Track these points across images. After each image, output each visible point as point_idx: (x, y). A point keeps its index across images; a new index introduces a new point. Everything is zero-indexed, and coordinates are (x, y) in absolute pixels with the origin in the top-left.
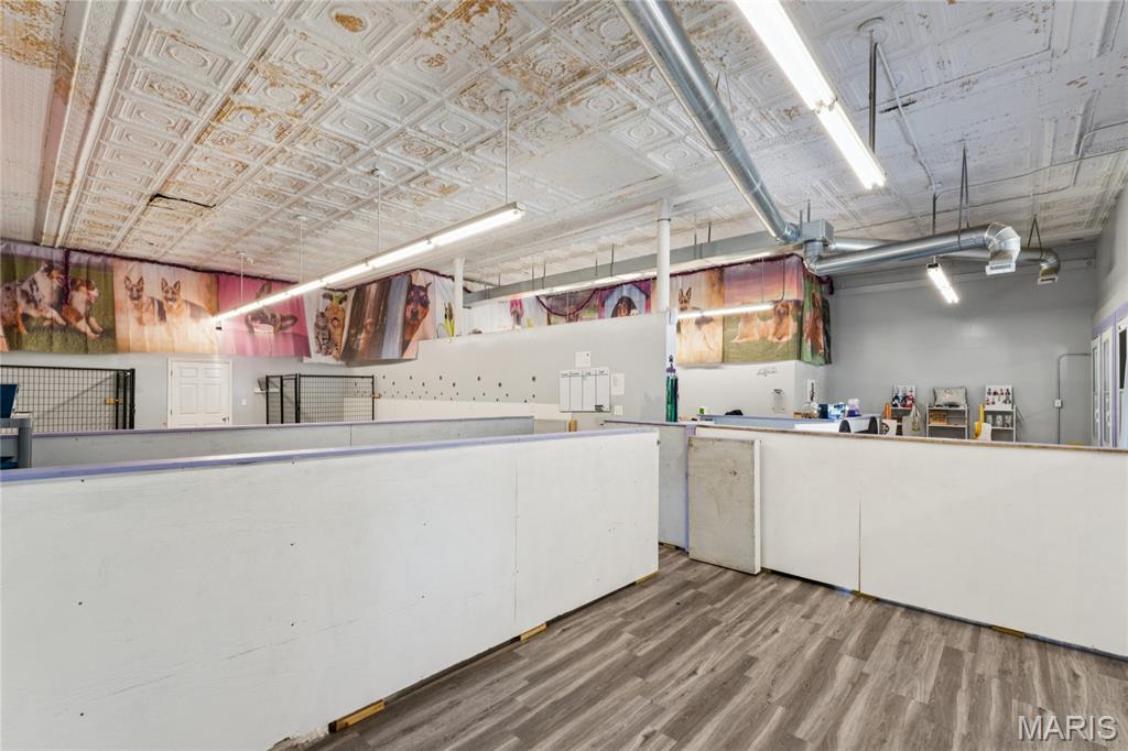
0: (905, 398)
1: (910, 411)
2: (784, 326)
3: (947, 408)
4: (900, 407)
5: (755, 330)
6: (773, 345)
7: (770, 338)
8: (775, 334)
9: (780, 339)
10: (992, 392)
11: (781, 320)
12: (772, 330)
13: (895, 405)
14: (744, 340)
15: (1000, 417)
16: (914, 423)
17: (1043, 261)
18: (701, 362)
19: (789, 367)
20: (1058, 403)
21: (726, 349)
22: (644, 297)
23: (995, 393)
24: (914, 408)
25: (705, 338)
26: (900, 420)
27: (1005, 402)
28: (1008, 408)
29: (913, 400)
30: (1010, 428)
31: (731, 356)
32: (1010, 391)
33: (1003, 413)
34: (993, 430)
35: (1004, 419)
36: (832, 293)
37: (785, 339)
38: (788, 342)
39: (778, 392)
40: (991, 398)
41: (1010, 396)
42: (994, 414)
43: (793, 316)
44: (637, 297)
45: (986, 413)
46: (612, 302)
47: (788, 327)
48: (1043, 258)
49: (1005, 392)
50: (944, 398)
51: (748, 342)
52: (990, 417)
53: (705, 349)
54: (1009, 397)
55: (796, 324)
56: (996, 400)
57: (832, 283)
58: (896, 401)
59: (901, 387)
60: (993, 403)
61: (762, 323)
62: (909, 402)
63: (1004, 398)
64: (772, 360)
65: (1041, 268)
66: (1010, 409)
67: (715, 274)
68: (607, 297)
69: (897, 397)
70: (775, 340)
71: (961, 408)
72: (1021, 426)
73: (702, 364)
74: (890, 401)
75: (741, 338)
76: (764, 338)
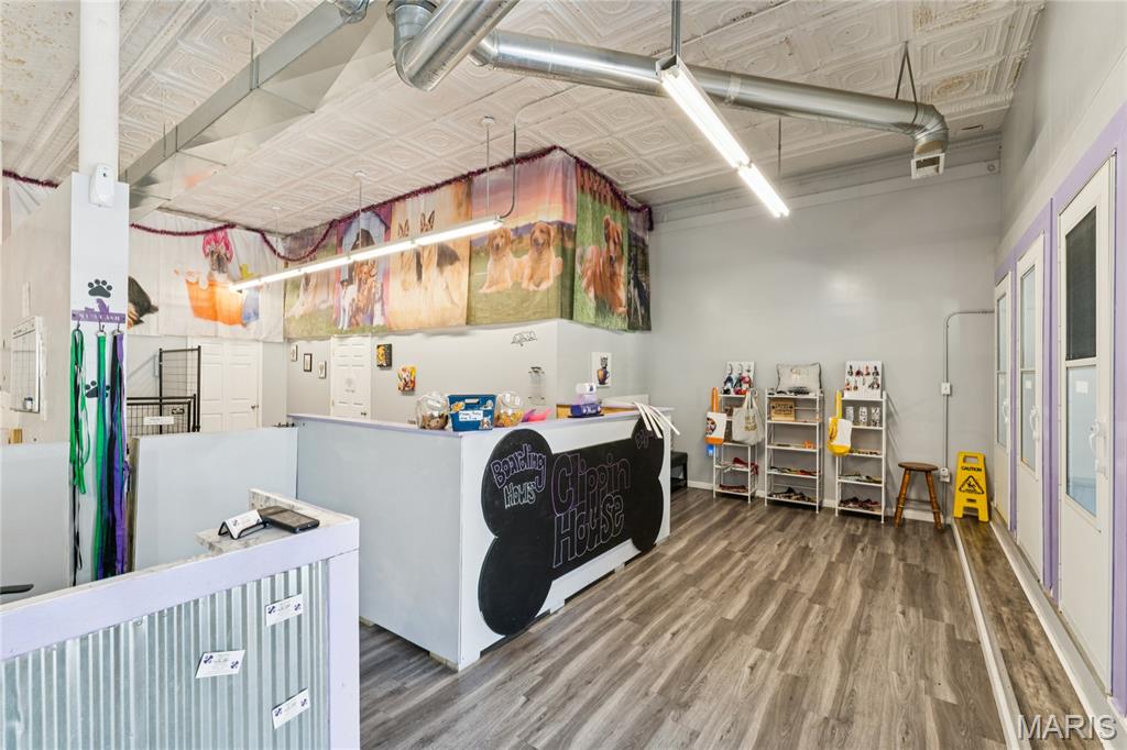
0: (741, 380)
1: (742, 400)
2: (544, 264)
3: (792, 396)
4: (733, 395)
5: (507, 273)
6: (528, 296)
7: (524, 285)
8: (531, 278)
9: (538, 285)
10: (854, 371)
11: (540, 253)
12: (527, 272)
13: (727, 392)
14: (494, 289)
15: (864, 409)
16: (748, 418)
17: (921, 128)
18: (443, 324)
19: (551, 330)
20: (945, 388)
21: (473, 304)
22: (383, 228)
23: (858, 373)
24: (748, 395)
25: (447, 287)
26: (730, 413)
27: (871, 386)
28: (874, 395)
29: (749, 382)
30: (877, 428)
31: (479, 314)
32: (879, 370)
33: (869, 404)
34: (853, 429)
35: (869, 413)
36: (651, 228)
37: (544, 286)
38: (548, 290)
39: (536, 370)
40: (852, 379)
41: (879, 377)
42: (856, 404)
43: (557, 250)
44: (376, 229)
45: (846, 403)
46: (350, 239)
47: (548, 266)
48: (918, 122)
49: (872, 370)
50: (792, 381)
51: (499, 292)
52: (850, 410)
53: (448, 305)
54: (878, 379)
55: (560, 259)
56: (859, 385)
57: (650, 212)
58: (729, 385)
59: (735, 365)
60: (856, 388)
61: (515, 260)
62: (745, 387)
63: (870, 379)
64: (526, 320)
65: (915, 141)
66: (879, 399)
67: (461, 188)
68: (345, 232)
69: (729, 379)
70: (532, 287)
71: (811, 396)
72: (894, 423)
73: (440, 329)
74: (720, 386)
75: (490, 286)
76: (517, 285)
